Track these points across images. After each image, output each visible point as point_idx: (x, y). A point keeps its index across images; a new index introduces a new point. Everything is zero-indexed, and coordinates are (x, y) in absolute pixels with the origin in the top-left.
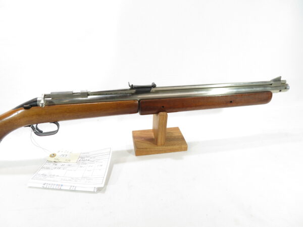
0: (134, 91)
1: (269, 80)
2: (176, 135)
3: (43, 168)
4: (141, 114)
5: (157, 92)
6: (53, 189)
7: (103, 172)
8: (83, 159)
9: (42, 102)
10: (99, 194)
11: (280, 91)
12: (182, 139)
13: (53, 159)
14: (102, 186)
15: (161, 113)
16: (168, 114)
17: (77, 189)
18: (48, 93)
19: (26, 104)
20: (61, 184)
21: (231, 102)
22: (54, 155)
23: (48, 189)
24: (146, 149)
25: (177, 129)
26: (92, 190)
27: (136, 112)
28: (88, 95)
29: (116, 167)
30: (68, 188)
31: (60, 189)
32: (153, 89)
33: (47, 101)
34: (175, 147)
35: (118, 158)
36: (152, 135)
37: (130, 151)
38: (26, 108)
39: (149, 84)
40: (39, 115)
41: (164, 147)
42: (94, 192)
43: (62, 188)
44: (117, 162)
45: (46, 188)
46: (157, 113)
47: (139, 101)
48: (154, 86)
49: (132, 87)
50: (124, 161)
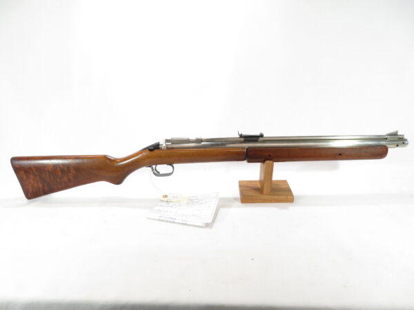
0: (243, 139)
1: (385, 134)
2: (283, 186)
3: (157, 205)
4: (249, 162)
5: (265, 141)
6: (167, 221)
7: (211, 212)
8: (192, 201)
9: (164, 145)
10: (207, 229)
11: (397, 146)
12: (289, 191)
13: (165, 199)
14: (210, 222)
15: (267, 162)
16: (275, 163)
17: (188, 223)
18: (169, 138)
19: (151, 146)
20: (174, 217)
21: (340, 154)
22: (166, 196)
23: (163, 221)
24: (251, 196)
25: (285, 182)
26: (201, 225)
27: (244, 160)
28: (202, 141)
29: (222, 211)
30: (180, 222)
31: (173, 222)
32: (261, 139)
33: (167, 145)
34: (281, 197)
35: (224, 203)
36: (259, 186)
37: (236, 199)
38: (151, 150)
39: (258, 133)
40: (159, 157)
41: (270, 197)
42: (202, 227)
43: (175, 221)
44: (223, 206)
45: (161, 220)
46: (263, 162)
47: (247, 149)
48: (262, 136)
49: (241, 136)
50: (230, 207)
